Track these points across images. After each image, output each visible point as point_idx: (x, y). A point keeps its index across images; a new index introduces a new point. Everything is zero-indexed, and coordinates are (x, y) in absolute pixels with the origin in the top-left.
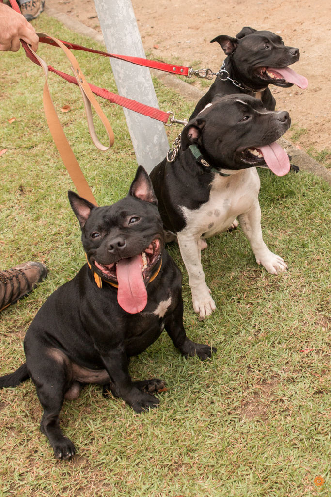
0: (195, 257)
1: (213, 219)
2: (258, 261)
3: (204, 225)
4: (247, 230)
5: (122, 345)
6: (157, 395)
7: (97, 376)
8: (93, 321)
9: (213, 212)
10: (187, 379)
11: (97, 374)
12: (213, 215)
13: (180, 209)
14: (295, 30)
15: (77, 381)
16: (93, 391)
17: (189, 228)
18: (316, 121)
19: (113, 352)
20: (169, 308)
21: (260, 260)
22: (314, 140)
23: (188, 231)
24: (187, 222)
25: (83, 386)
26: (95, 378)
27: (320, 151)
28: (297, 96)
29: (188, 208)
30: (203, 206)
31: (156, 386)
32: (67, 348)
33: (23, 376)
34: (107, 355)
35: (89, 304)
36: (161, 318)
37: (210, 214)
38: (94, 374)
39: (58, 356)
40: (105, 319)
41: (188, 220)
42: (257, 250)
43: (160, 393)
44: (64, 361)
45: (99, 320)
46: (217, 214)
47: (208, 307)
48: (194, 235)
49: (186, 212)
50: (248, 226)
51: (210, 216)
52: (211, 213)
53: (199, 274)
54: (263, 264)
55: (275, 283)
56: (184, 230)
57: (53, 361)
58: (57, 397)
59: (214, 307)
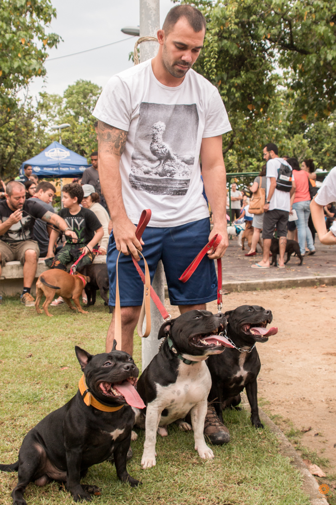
0: (154, 424)
1: (174, 396)
2: (196, 447)
3: (168, 400)
4: (195, 421)
5: (81, 447)
6: (93, 497)
7: (60, 474)
8: (69, 426)
9: (176, 391)
10: (116, 495)
11: (60, 472)
12: (176, 394)
13: (155, 384)
14: (291, 352)
15: (46, 475)
16: (54, 485)
17: (158, 400)
18: (280, 399)
19: (74, 450)
20: (120, 435)
21: (197, 447)
22: (273, 409)
23: (156, 402)
24: (157, 395)
25: (50, 480)
26: (58, 475)
27: (273, 415)
28: (273, 385)
29: (160, 384)
30: (170, 385)
31: (94, 489)
32: (47, 446)
33: (16, 467)
34: (69, 451)
35: (70, 415)
36: (113, 440)
37: (173, 392)
38: (59, 472)
39: (40, 449)
40: (76, 425)
41: (158, 394)
42: (197, 438)
43: (95, 496)
44: (43, 453)
45: (73, 426)
46: (179, 393)
47: (150, 462)
48: (159, 407)
49: (159, 387)
50: (196, 418)
51: (174, 394)
52: (175, 391)
53: (152, 438)
54: (199, 450)
55: (201, 462)
56: (153, 401)
57: (36, 451)
58: (29, 473)
59: (154, 464)
